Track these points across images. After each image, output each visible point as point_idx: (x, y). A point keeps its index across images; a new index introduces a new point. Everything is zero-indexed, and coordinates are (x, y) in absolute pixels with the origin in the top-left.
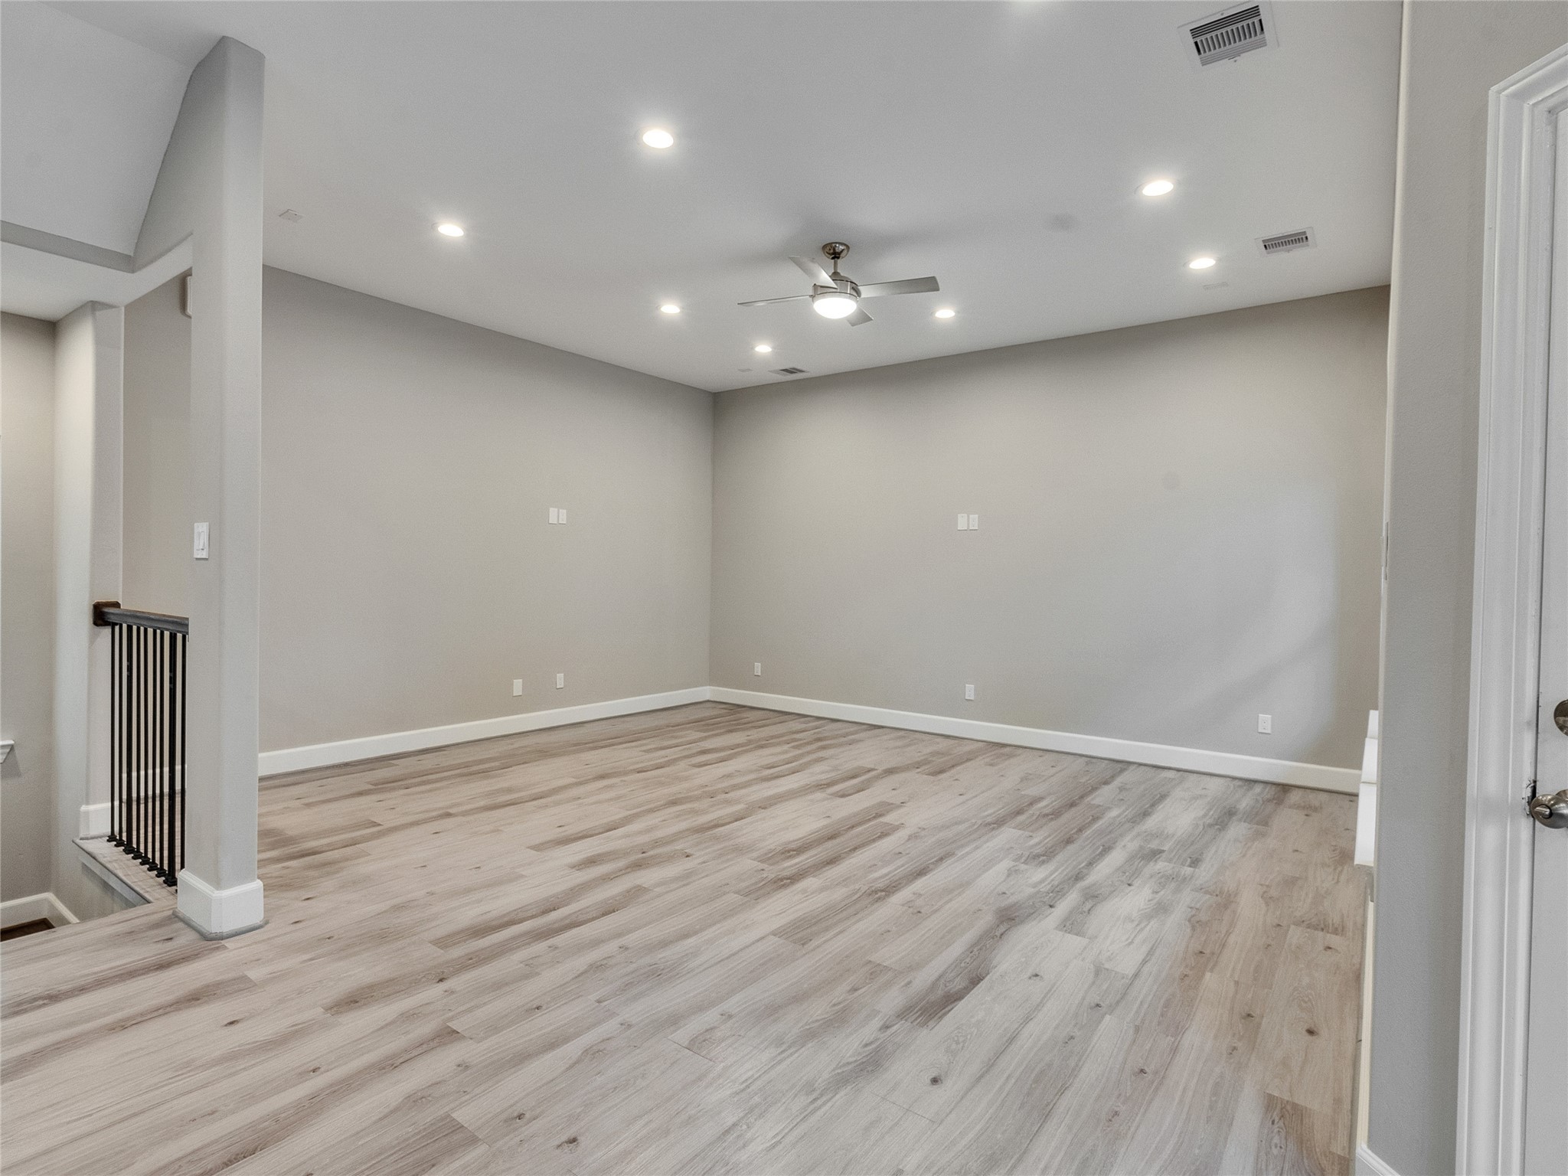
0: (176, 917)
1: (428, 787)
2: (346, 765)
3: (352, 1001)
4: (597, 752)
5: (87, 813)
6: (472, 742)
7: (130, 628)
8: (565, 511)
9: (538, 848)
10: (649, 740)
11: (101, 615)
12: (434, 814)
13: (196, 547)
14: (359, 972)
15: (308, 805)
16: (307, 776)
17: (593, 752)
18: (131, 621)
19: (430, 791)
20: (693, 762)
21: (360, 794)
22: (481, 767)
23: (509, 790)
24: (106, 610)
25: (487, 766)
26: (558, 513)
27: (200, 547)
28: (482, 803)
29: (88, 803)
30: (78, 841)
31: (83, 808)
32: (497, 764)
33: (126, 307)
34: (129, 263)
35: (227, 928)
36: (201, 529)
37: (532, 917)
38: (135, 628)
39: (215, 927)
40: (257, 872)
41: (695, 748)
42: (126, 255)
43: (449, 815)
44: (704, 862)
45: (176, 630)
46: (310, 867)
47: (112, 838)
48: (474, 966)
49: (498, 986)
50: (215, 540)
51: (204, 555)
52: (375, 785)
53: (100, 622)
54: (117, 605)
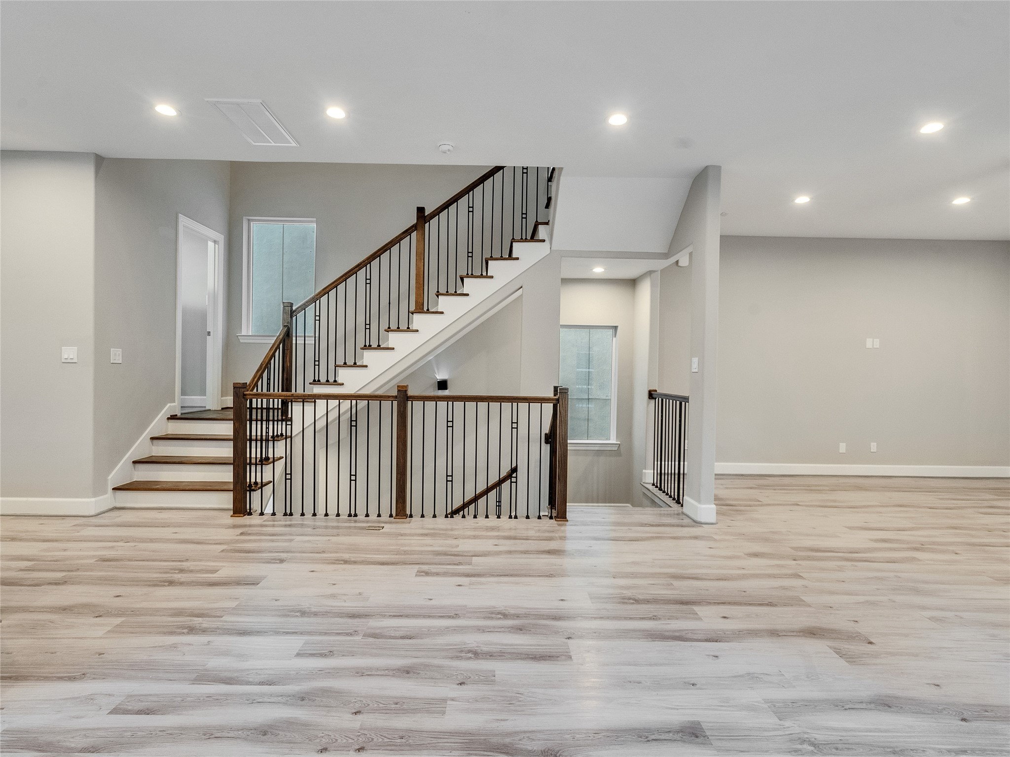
0: (683, 513)
1: (786, 491)
2: (742, 475)
3: (756, 555)
4: (899, 493)
5: (645, 473)
6: (811, 475)
7: (662, 400)
8: (878, 340)
9: (850, 528)
10: (946, 493)
11: (651, 395)
12: (790, 503)
13: (693, 367)
14: (757, 548)
15: (727, 488)
16: (724, 477)
17: (896, 493)
18: (663, 397)
19: (788, 493)
20: (980, 511)
21: (751, 488)
22: (817, 488)
23: (835, 501)
24: (653, 393)
25: (822, 488)
26: (873, 342)
27: (695, 367)
28: (817, 503)
29: (645, 469)
30: (642, 483)
31: (644, 471)
32: (827, 488)
33: (661, 271)
34: (665, 256)
35: (703, 521)
36: (695, 360)
37: (843, 552)
38: (664, 400)
39: (699, 519)
40: (714, 502)
41: (986, 504)
42: (664, 253)
43: (798, 505)
44: (968, 559)
45: (683, 400)
46: (733, 510)
47: (653, 485)
48: (810, 560)
49: (823, 569)
50: (701, 364)
51: (696, 370)
52: (758, 486)
53: (651, 398)
54: (656, 391)
